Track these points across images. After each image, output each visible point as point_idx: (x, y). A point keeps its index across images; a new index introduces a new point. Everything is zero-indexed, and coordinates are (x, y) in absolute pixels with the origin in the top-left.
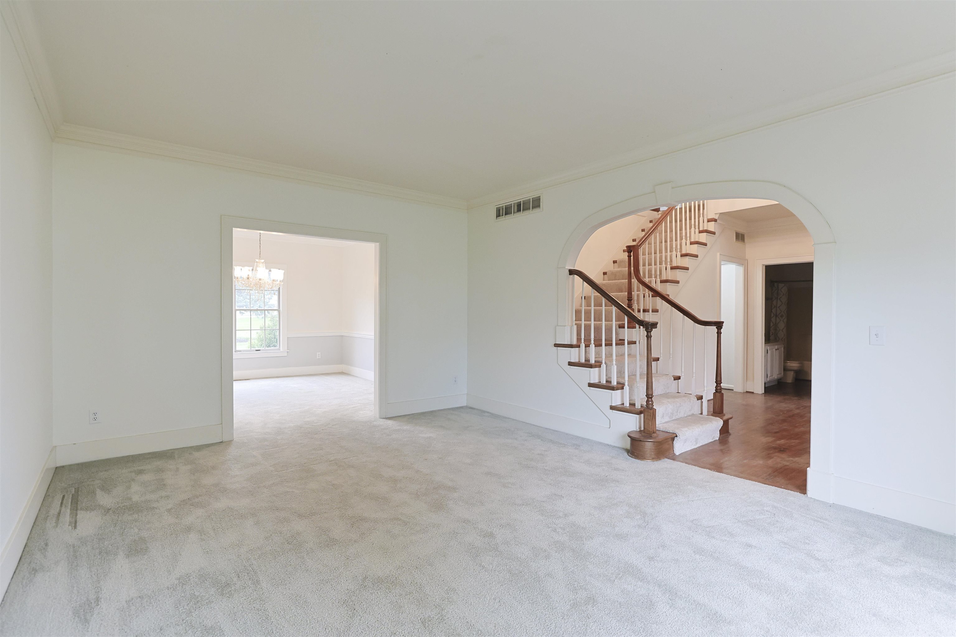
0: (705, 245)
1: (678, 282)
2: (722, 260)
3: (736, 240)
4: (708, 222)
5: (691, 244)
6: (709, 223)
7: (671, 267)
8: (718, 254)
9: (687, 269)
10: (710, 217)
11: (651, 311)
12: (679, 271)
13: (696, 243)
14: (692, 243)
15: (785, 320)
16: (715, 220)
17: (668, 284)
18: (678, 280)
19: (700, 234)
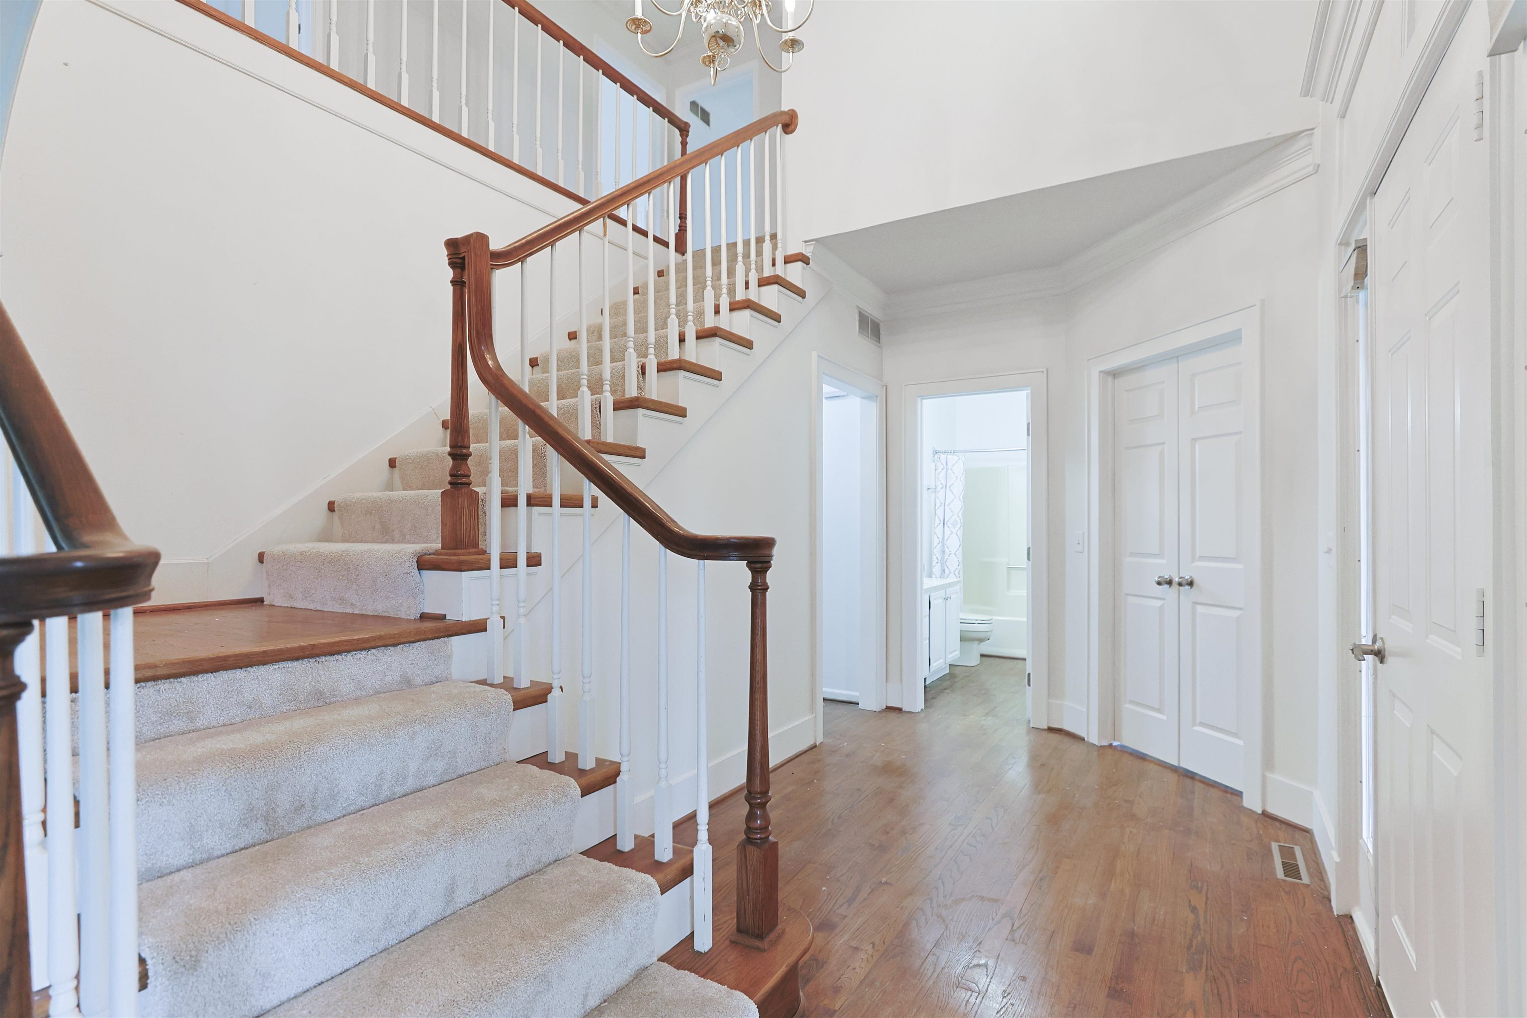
0: (777, 318)
1: (681, 412)
2: (824, 373)
3: (859, 332)
4: (786, 263)
5: (732, 310)
6: (789, 265)
7: (659, 364)
8: (814, 354)
9: (716, 376)
10: (791, 251)
11: (556, 501)
12: (685, 377)
13: (746, 305)
14: (734, 307)
15: (960, 533)
16: (805, 260)
17: (641, 411)
18: (680, 404)
19: (763, 289)
